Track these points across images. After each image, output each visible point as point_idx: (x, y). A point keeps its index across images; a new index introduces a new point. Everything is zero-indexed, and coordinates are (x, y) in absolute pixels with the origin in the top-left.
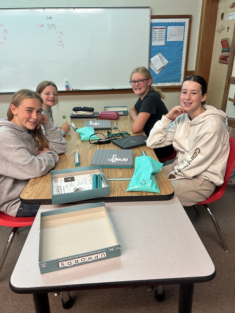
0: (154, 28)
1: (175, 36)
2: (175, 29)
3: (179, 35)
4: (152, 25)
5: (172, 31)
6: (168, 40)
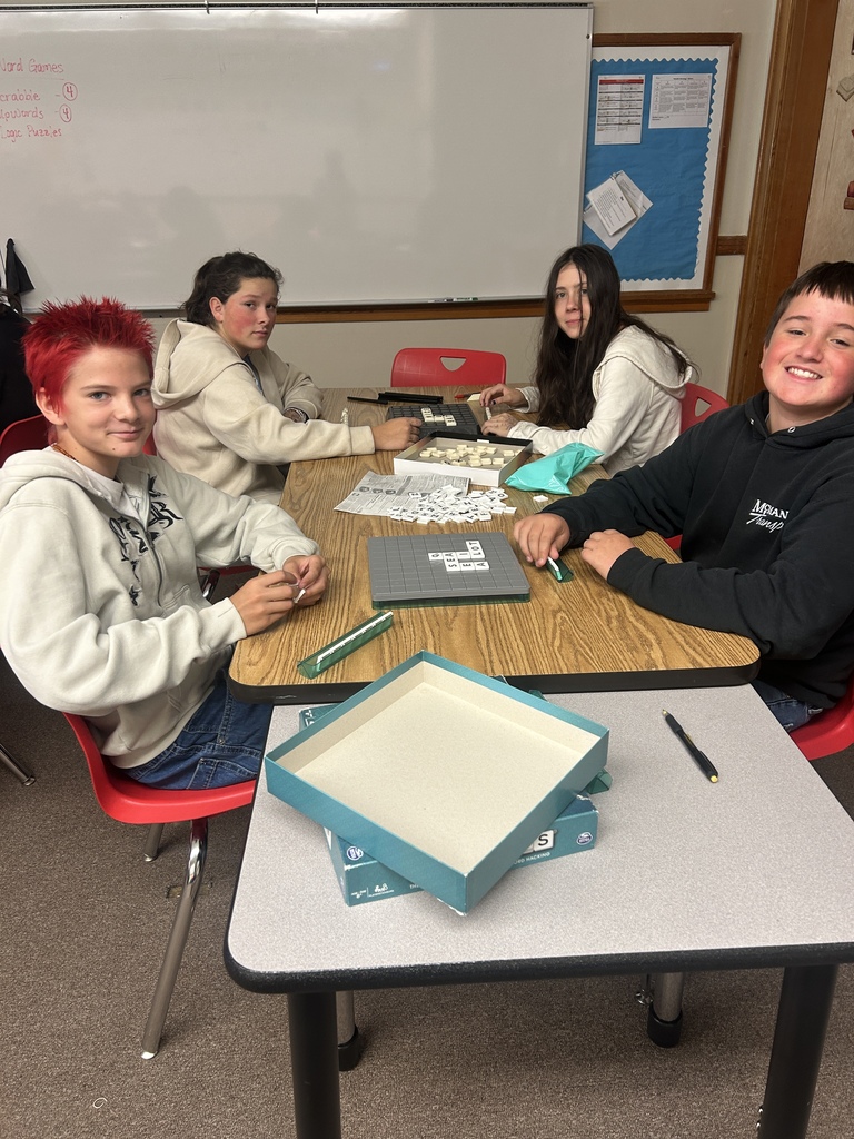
0: (602, 82)
1: (677, 108)
2: (678, 82)
3: (692, 105)
4: (597, 68)
5: (669, 93)
6: (652, 125)
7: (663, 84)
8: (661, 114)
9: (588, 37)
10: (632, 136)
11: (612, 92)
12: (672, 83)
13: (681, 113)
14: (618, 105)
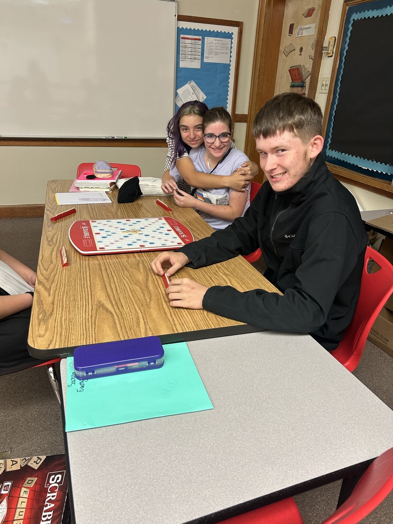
0: (182, 38)
1: (216, 54)
2: (216, 42)
3: (222, 53)
4: (180, 31)
5: (213, 46)
6: (205, 60)
7: (210, 42)
8: (209, 56)
9: (175, 16)
10: (196, 65)
11: (187, 43)
12: (214, 42)
13: (218, 56)
14: (190, 49)
